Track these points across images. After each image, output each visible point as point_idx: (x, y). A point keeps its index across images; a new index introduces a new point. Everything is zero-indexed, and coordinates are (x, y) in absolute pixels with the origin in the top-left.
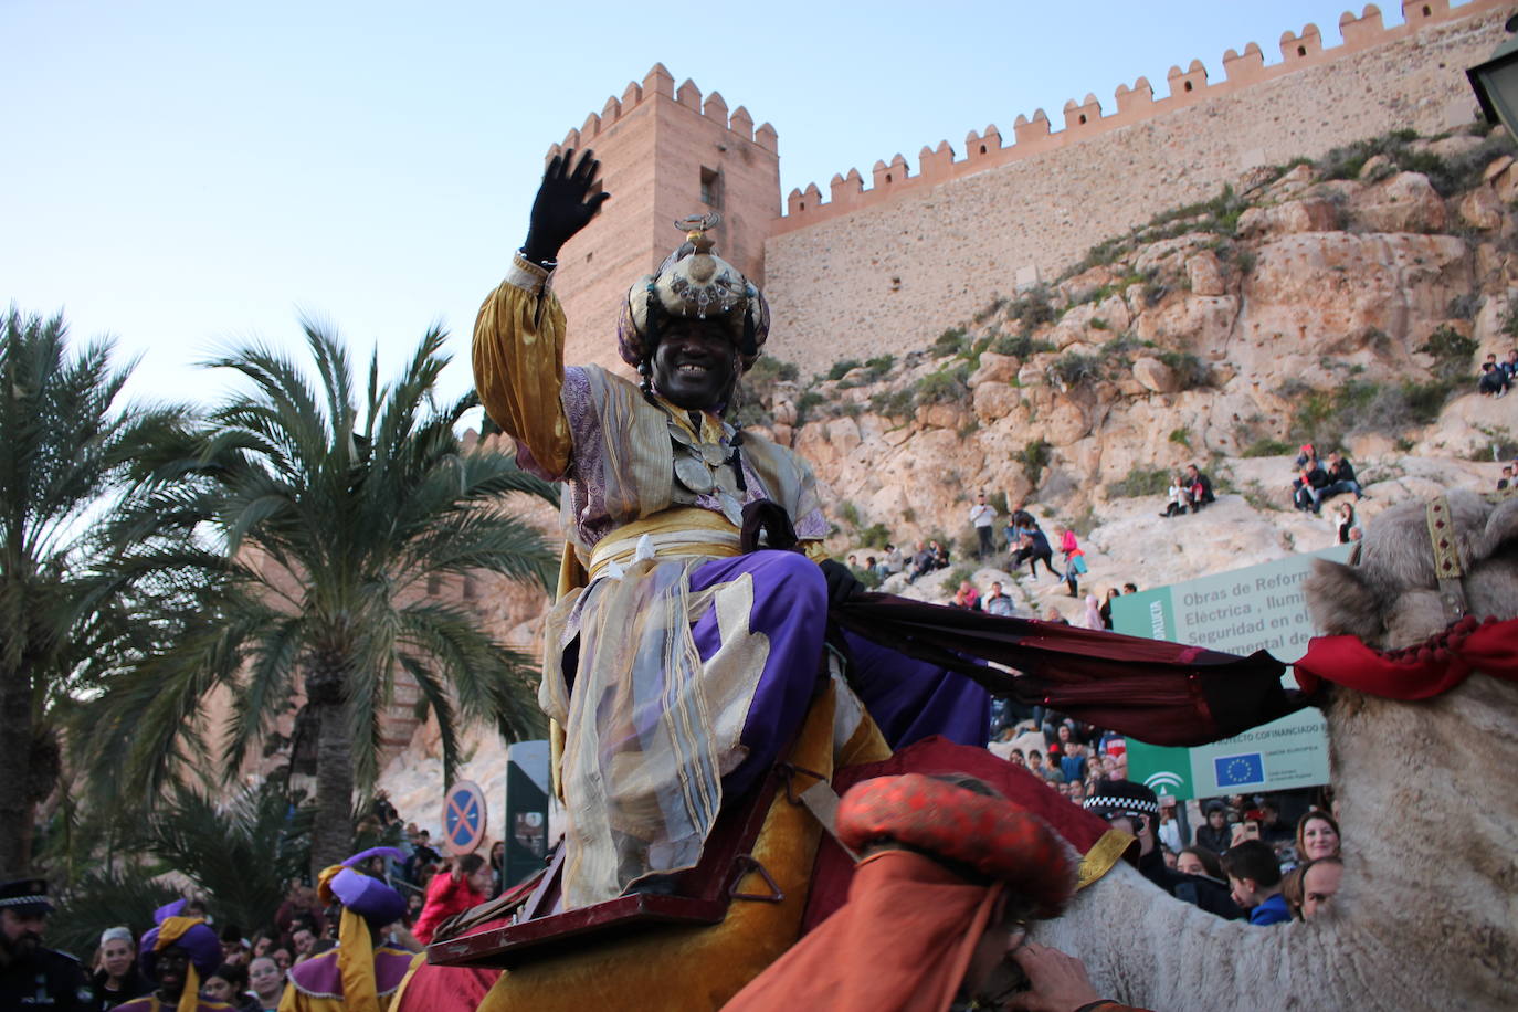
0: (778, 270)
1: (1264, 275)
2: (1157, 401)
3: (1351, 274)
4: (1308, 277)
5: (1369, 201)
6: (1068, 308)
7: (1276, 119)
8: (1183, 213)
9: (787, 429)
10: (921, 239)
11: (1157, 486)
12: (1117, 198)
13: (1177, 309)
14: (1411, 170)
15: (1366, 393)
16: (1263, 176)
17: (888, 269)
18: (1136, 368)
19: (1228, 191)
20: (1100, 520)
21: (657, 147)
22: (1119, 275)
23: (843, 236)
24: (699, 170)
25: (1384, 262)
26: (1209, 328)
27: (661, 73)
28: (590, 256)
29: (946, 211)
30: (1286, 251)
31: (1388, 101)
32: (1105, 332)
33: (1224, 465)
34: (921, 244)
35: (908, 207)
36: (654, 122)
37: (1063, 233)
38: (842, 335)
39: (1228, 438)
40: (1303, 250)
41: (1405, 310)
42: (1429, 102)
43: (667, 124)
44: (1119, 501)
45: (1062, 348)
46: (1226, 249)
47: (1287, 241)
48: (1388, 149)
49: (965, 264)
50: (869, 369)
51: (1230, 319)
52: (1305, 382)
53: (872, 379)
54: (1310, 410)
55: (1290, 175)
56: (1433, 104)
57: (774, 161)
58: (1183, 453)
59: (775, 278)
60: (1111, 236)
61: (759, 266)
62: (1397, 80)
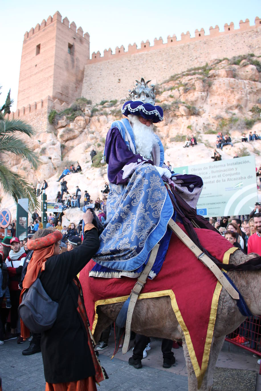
0: (88, 74)
1: (214, 87)
2: (185, 118)
3: (235, 90)
4: (225, 89)
5: (241, 71)
6: (164, 91)
7: (221, 47)
8: (195, 69)
9: (88, 117)
10: (127, 69)
11: (183, 139)
12: (179, 63)
13: (191, 94)
14: (252, 64)
15: (236, 120)
16: (216, 62)
17: (118, 76)
18: (180, 109)
19: (207, 65)
20: (168, 147)
21: (56, 36)
22: (178, 84)
23: (106, 66)
24: (68, 44)
25: (243, 88)
26: (199, 100)
27: (58, 14)
28: (36, 65)
29: (134, 62)
30: (220, 82)
31: (249, 45)
32: (173, 99)
33: (200, 135)
34: (127, 70)
35: (124, 60)
36: (56, 28)
37: (164, 71)
38: (104, 93)
39: (202, 129)
40: (224, 82)
41: (247, 100)
42: (258, 47)
43: (60, 30)
44: (173, 142)
45: (162, 102)
46: (205, 80)
47: (221, 80)
48: (247, 58)
49: (138, 77)
50: (111, 103)
51: (205, 98)
52: (221, 116)
53: (111, 106)
54: (222, 123)
55: (223, 62)
57: (88, 43)
58: (190, 132)
59: (87, 76)
60: (176, 73)
61: (83, 73)
62: (251, 40)
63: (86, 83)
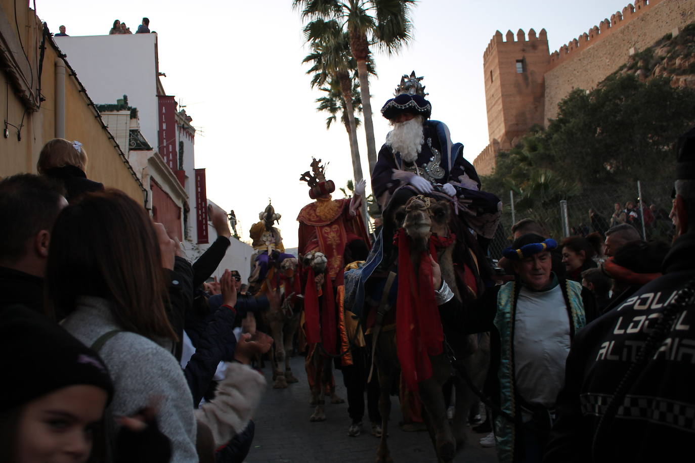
17: (571, 84)
21: (498, 61)
24: (516, 62)
27: (498, 34)
36: (497, 53)
57: (546, 43)
61: (543, 86)
63: (547, 96)
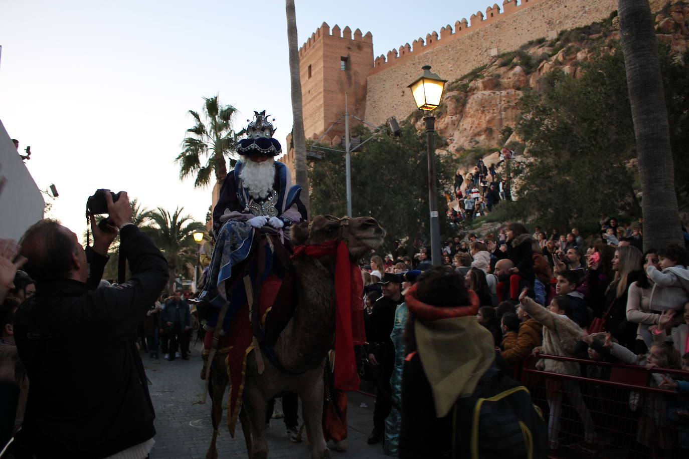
0: (371, 88)
1: (467, 107)
4: (475, 109)
5: (505, 77)
7: (515, 28)
10: (411, 76)
12: (466, 61)
13: (443, 120)
17: (401, 88)
21: (323, 54)
23: (389, 75)
24: (341, 58)
25: (499, 103)
26: (450, 126)
27: (325, 26)
28: (309, 91)
34: (411, 78)
35: (408, 64)
36: (323, 45)
40: (477, 99)
42: (559, 22)
43: (327, 45)
47: (476, 95)
56: (560, 22)
57: (371, 46)
59: (370, 91)
61: (365, 88)
62: (552, 12)
63: (369, 100)
